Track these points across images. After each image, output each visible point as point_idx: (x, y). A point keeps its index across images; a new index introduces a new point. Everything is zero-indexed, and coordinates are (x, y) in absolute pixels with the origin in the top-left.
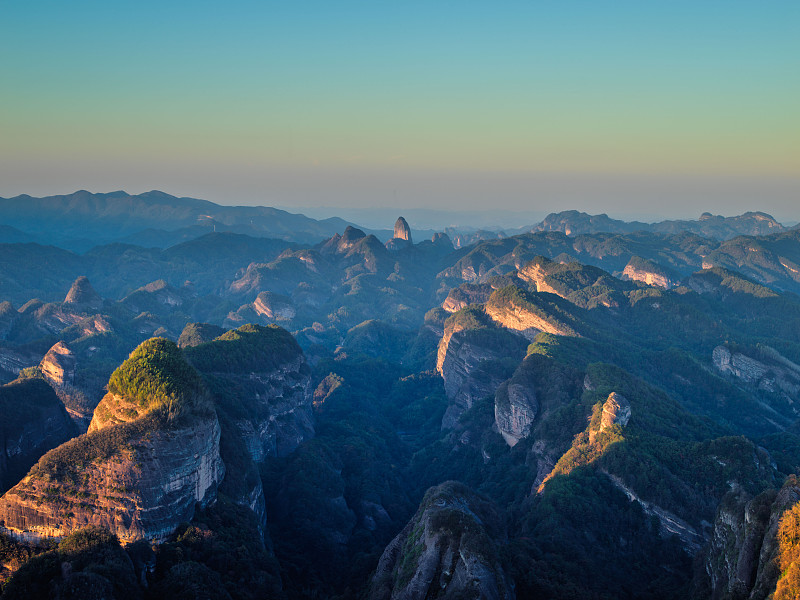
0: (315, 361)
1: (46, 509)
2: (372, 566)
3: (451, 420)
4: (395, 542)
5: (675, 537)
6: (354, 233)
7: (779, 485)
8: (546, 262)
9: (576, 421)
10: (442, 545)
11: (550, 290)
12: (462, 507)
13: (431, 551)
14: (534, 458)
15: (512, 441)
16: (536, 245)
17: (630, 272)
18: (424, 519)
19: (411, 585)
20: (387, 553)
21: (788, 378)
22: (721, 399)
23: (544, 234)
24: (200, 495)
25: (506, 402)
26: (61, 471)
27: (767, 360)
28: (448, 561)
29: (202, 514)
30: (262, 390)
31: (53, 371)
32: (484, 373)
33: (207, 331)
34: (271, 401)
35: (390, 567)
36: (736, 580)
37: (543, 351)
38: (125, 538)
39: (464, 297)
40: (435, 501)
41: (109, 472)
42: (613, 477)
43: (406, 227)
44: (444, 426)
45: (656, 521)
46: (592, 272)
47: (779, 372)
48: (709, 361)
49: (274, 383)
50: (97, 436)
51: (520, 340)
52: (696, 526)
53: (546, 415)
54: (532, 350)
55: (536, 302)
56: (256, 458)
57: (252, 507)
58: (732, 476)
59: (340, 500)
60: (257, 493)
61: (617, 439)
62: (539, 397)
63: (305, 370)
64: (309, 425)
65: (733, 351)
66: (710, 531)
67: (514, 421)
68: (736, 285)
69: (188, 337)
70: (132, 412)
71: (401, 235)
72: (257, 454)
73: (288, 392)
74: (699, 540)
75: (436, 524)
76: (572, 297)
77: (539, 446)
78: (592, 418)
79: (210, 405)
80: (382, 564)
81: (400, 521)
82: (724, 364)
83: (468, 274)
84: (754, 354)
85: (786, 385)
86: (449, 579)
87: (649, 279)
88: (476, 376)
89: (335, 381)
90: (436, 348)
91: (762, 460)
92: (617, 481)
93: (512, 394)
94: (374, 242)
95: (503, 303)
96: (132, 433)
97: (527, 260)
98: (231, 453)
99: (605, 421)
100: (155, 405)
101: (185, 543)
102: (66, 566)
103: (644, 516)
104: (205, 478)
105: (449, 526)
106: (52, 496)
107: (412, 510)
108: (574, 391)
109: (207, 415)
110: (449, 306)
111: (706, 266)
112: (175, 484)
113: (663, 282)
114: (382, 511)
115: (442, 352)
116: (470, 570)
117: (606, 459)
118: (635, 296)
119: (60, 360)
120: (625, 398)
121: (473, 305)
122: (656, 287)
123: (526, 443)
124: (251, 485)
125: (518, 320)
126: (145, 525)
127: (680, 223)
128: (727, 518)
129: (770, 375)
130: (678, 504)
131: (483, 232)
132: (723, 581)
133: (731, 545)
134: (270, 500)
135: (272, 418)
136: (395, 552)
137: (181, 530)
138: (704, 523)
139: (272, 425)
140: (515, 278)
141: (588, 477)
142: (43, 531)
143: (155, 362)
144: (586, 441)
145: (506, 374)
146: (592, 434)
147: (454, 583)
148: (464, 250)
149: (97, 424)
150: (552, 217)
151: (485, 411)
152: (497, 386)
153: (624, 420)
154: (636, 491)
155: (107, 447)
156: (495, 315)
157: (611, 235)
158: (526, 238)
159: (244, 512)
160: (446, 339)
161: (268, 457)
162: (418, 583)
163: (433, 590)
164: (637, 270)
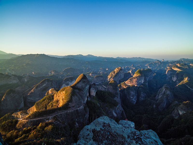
1: (129, 83)
2: (158, 91)
3: (167, 78)
4: (161, 89)
6: (158, 61)
8: (179, 63)
9: (183, 79)
10: (166, 90)
11: (180, 66)
12: (168, 86)
13: (164, 90)
14: (177, 83)
15: (174, 81)
16: (178, 62)
18: (164, 87)
23: (180, 61)
24: (142, 83)
25: (174, 77)
26: (131, 80)
28: (166, 91)
29: (142, 84)
30: (148, 74)
31: (130, 72)
32: (171, 74)
33: (143, 69)
37: (179, 72)
38: (136, 86)
41: (135, 80)
43: (164, 60)
45: (192, 90)
46: (185, 64)
50: (134, 77)
51: (176, 71)
53: (178, 79)
55: (178, 67)
59: (155, 84)
60: (147, 83)
62: (178, 77)
63: (152, 73)
64: (153, 78)
67: (174, 79)
69: (142, 69)
70: (137, 75)
71: (163, 61)
72: (148, 80)
73: (151, 75)
75: (165, 88)
76: (182, 67)
77: (177, 81)
79: (143, 75)
81: (161, 87)
83: (170, 65)
86: (166, 93)
88: (170, 74)
89: (155, 74)
90: (166, 71)
92: (187, 86)
94: (160, 62)
95: (174, 67)
96: (137, 77)
97: (177, 63)
98: (145, 80)
99: (186, 79)
100: (139, 75)
101: (141, 87)
102: (131, 87)
103: (190, 90)
104: (143, 81)
105: (166, 88)
106: (130, 82)
108: (182, 76)
109: (143, 76)
110: (168, 68)
112: (140, 82)
114: (159, 86)
116: (168, 92)
117: (186, 83)
118: (191, 67)
119: (131, 71)
120: (189, 77)
121: (170, 68)
125: (176, 69)
126: (137, 85)
134: (148, 84)
137: (140, 85)
139: (149, 78)
140: (176, 65)
141: (183, 85)
142: (129, 84)
143: (139, 71)
145: (174, 74)
146: (184, 81)
148: (170, 62)
149: (134, 76)
150: (181, 59)
151: (171, 78)
153: (189, 80)
154: (190, 87)
155: (135, 78)
156: (173, 69)
157: (188, 61)
158: (177, 61)
159: (146, 85)
160: (167, 71)
161: (149, 80)
162: (163, 93)
163: (164, 93)
164: (192, 64)
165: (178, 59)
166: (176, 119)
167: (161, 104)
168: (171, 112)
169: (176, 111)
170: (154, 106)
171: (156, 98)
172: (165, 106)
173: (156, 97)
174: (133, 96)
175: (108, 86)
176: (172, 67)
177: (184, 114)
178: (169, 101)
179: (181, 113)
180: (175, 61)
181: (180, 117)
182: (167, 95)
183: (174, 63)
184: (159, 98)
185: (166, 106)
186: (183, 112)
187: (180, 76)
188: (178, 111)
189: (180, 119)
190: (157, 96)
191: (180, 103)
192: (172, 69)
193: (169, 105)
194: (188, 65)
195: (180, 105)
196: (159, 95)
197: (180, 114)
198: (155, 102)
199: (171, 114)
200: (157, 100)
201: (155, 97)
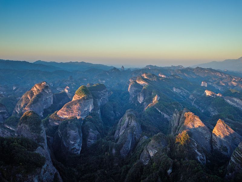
0: (108, 89)
1: (66, 113)
2: (118, 122)
3: (130, 99)
4: (121, 119)
5: (166, 118)
6: (115, 68)
7: (183, 110)
8: (146, 73)
9: (151, 100)
10: (129, 119)
11: (147, 78)
12: (132, 113)
13: (127, 120)
14: (144, 105)
15: (140, 102)
16: (144, 70)
17: (160, 75)
18: (126, 115)
19: (124, 125)
20: (120, 120)
22: (174, 96)
23: (146, 69)
24: (90, 111)
26: (68, 107)
27: (182, 89)
28: (130, 122)
29: (91, 114)
30: (100, 94)
31: (66, 91)
32: (136, 92)
33: (91, 84)
34: (101, 96)
35: (121, 122)
36: (176, 125)
37: (146, 88)
38: (78, 118)
39: (133, 79)
40: (128, 112)
41: (75, 107)
42: (157, 108)
43: (123, 67)
45: (163, 115)
46: (153, 75)
48: (172, 89)
49: (102, 93)
50: (73, 101)
51: (142, 86)
52: (170, 116)
53: (146, 98)
54: (144, 88)
55: (144, 80)
56: (99, 105)
58: (176, 108)
59: (113, 112)
60: (99, 110)
61: (157, 102)
62: (145, 95)
63: (107, 91)
64: (108, 100)
65: (176, 88)
66: (172, 117)
67: (141, 99)
68: (177, 77)
69: (88, 85)
70: (79, 98)
71: (123, 69)
72: (99, 104)
73: (104, 94)
74: (170, 118)
75: (128, 116)
76: (150, 79)
77: (145, 103)
78: (153, 99)
79: (92, 96)
80: (119, 122)
81: (122, 115)
82: (175, 90)
83: (134, 75)
84: (179, 89)
85: (184, 93)
86: (130, 125)
87: (163, 76)
88: (135, 92)
89: (112, 93)
90: (128, 87)
91: (180, 105)
92: (157, 109)
93: (140, 95)
94: (118, 70)
95: (139, 80)
96: (79, 101)
97: (143, 73)
98: (95, 104)
99: (155, 99)
100: (83, 96)
101: (88, 119)
102: (69, 122)
103: (161, 115)
104: (91, 108)
105: (130, 116)
106: (67, 111)
107: (124, 114)
108: (150, 94)
109: (91, 98)
110: (130, 81)
111: (172, 74)
112: (86, 109)
113: (165, 77)
114: (119, 114)
115: (129, 88)
116: (133, 123)
117: (155, 105)
118: (160, 79)
119: (68, 89)
120: (159, 95)
122: (164, 77)
123: (143, 103)
124: (98, 109)
125: (141, 83)
126: (81, 116)
127: (168, 67)
128: (175, 115)
129: (182, 92)
130: (167, 113)
131: (136, 68)
132: (174, 125)
133: (175, 119)
134: (101, 112)
137: (87, 117)
138: (171, 115)
139: (102, 100)
140: (141, 76)
141: (153, 109)
142: (65, 116)
143: (83, 89)
144: (152, 102)
145: (140, 92)
146: (153, 101)
148: (133, 71)
149: (73, 99)
150: (147, 66)
151: (136, 98)
152: (138, 94)
153: (159, 99)
154: (160, 110)
155: (75, 103)
156: (138, 82)
157: (157, 69)
158: (143, 69)
159: (97, 113)
160: (130, 86)
161: (101, 105)
162: (125, 125)
163: (128, 126)
166: (146, 166)
167: (124, 146)
168: (140, 156)
169: (145, 152)
170: (114, 151)
171: (116, 135)
172: (130, 147)
173: (116, 134)
174: (75, 139)
175: (19, 126)
176: (136, 79)
177: (155, 155)
178: (135, 138)
179: (152, 154)
180: (140, 70)
181: (151, 160)
182: (132, 128)
183: (138, 72)
184: (120, 135)
186: (155, 151)
187: (148, 94)
188: (148, 151)
189: (152, 164)
190: (116, 132)
191: (150, 137)
192: (136, 83)
193: (135, 144)
194: (157, 77)
195: (150, 141)
196: (119, 130)
197: (151, 156)
198: (115, 143)
199: (139, 159)
200: (117, 140)
201: (113, 134)
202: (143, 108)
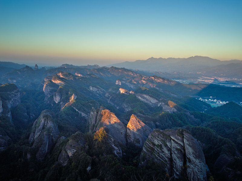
0: (20, 90)
2: (32, 125)
3: (46, 99)
4: (36, 120)
5: (84, 117)
6: (27, 67)
7: (100, 107)
8: (62, 72)
9: (68, 99)
10: (45, 120)
11: (63, 77)
12: (48, 114)
13: (43, 121)
14: (61, 105)
15: (57, 102)
16: (60, 69)
17: (76, 74)
18: (41, 116)
19: (39, 127)
20: (35, 122)
21: (101, 91)
22: (91, 94)
23: (62, 67)
25: (55, 96)
27: (98, 88)
28: (46, 123)
30: (10, 95)
32: (52, 91)
34: (12, 97)
35: (36, 125)
36: (93, 122)
37: (62, 87)
39: (48, 78)
40: (43, 113)
42: (74, 107)
43: (37, 66)
44: (45, 100)
45: (81, 114)
46: (70, 74)
47: (100, 90)
48: (89, 88)
49: (12, 94)
51: (58, 85)
52: (87, 114)
53: (63, 98)
54: (60, 87)
55: (60, 79)
56: (9, 107)
57: (9, 116)
58: (93, 106)
59: (26, 114)
60: (10, 113)
61: (74, 101)
62: (61, 95)
63: (18, 91)
64: (20, 101)
65: (93, 87)
66: (89, 115)
67: (57, 99)
68: (93, 76)
71: (36, 68)
72: (9, 106)
73: (15, 95)
74: (88, 117)
75: (44, 117)
76: (67, 78)
77: (61, 103)
78: (70, 98)
80: (34, 124)
81: (37, 117)
82: (91, 89)
83: (49, 75)
84: (96, 87)
86: (46, 126)
87: (79, 75)
88: (50, 92)
90: (43, 87)
91: (97, 104)
92: (75, 108)
93: (57, 95)
94: (31, 69)
95: (55, 79)
97: (59, 72)
98: (4, 107)
99: (73, 98)
103: (79, 113)
105: (46, 117)
107: (39, 115)
108: (67, 94)
110: (45, 80)
111: (88, 73)
113: (82, 76)
114: (34, 115)
115: (44, 87)
116: (50, 124)
117: (73, 104)
118: (77, 78)
120: (76, 94)
121: (49, 80)
122: (80, 76)
123: (59, 102)
124: (8, 112)
125: (58, 82)
127: (84, 66)
128: (92, 113)
129: (98, 90)
130: (84, 111)
131: (51, 67)
132: (91, 123)
133: (92, 117)
134: (12, 114)
135: (12, 100)
136: (36, 122)
140: (57, 75)
141: (70, 108)
144: (69, 102)
145: (55, 91)
146: (70, 100)
147: (47, 126)
148: (48, 70)
150: (63, 65)
151: (52, 98)
152: (54, 93)
153: (76, 98)
154: (77, 110)
157: (73, 68)
158: (59, 68)
159: (7, 117)
160: (45, 85)
161: (12, 107)
162: (41, 127)
163: (43, 128)
164: (77, 74)
165: (59, 65)
166: (65, 167)
167: (40, 149)
168: (58, 158)
169: (63, 153)
170: (29, 156)
171: (31, 139)
172: (46, 150)
173: (30, 137)
176: (51, 79)
177: (74, 154)
178: (52, 140)
179: (70, 154)
180: (55, 68)
181: (70, 160)
182: (49, 130)
183: (53, 71)
184: (35, 138)
185: (48, 149)
186: (74, 151)
187: (65, 94)
188: (66, 152)
189: (71, 164)
190: (31, 135)
191: (68, 137)
192: (52, 82)
193: (53, 145)
194: (73, 76)
195: (68, 140)
196: (34, 133)
197: (70, 156)
198: (29, 147)
199: (57, 161)
200: (32, 144)
201: (28, 137)
202: (60, 108)
